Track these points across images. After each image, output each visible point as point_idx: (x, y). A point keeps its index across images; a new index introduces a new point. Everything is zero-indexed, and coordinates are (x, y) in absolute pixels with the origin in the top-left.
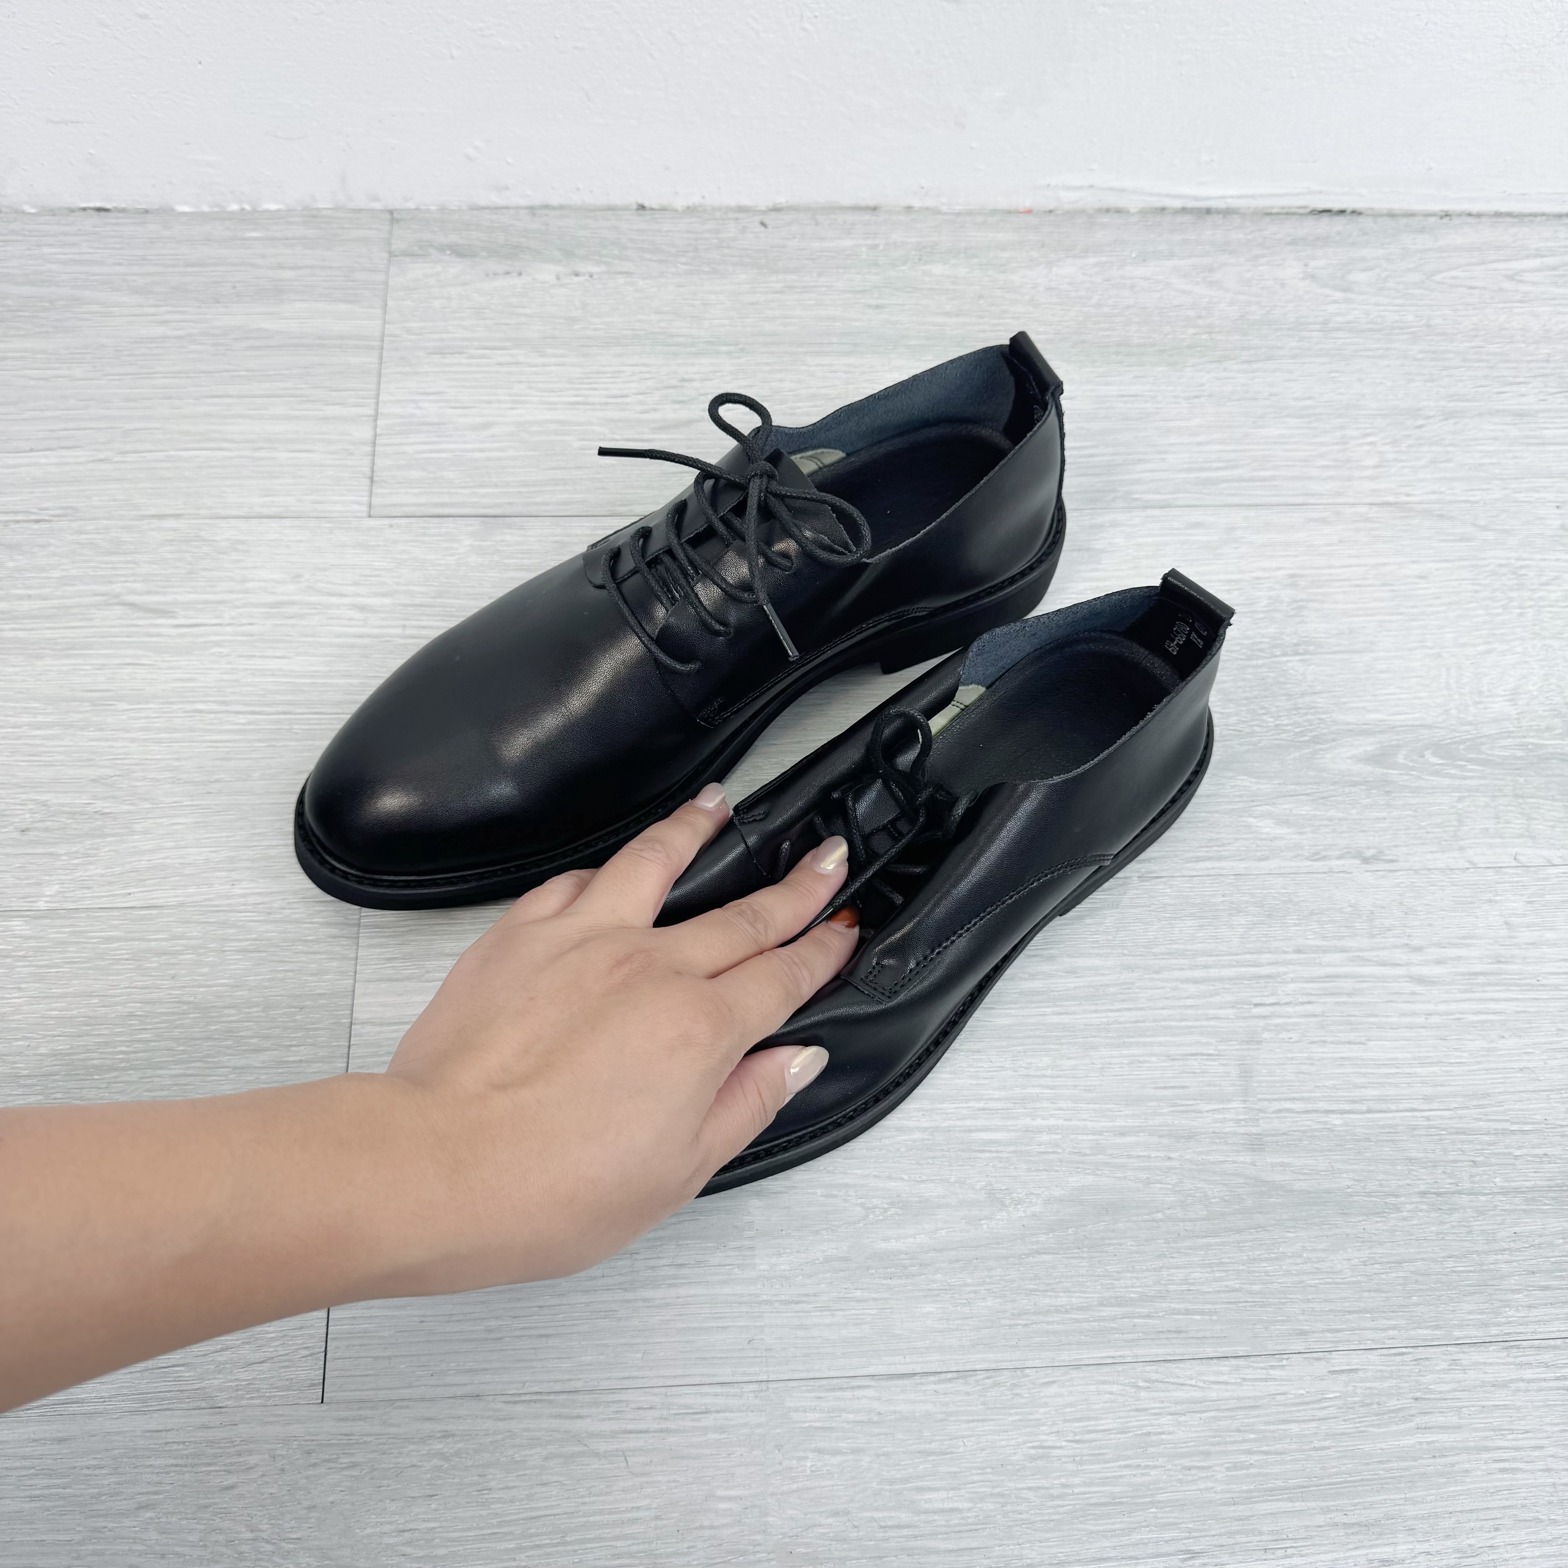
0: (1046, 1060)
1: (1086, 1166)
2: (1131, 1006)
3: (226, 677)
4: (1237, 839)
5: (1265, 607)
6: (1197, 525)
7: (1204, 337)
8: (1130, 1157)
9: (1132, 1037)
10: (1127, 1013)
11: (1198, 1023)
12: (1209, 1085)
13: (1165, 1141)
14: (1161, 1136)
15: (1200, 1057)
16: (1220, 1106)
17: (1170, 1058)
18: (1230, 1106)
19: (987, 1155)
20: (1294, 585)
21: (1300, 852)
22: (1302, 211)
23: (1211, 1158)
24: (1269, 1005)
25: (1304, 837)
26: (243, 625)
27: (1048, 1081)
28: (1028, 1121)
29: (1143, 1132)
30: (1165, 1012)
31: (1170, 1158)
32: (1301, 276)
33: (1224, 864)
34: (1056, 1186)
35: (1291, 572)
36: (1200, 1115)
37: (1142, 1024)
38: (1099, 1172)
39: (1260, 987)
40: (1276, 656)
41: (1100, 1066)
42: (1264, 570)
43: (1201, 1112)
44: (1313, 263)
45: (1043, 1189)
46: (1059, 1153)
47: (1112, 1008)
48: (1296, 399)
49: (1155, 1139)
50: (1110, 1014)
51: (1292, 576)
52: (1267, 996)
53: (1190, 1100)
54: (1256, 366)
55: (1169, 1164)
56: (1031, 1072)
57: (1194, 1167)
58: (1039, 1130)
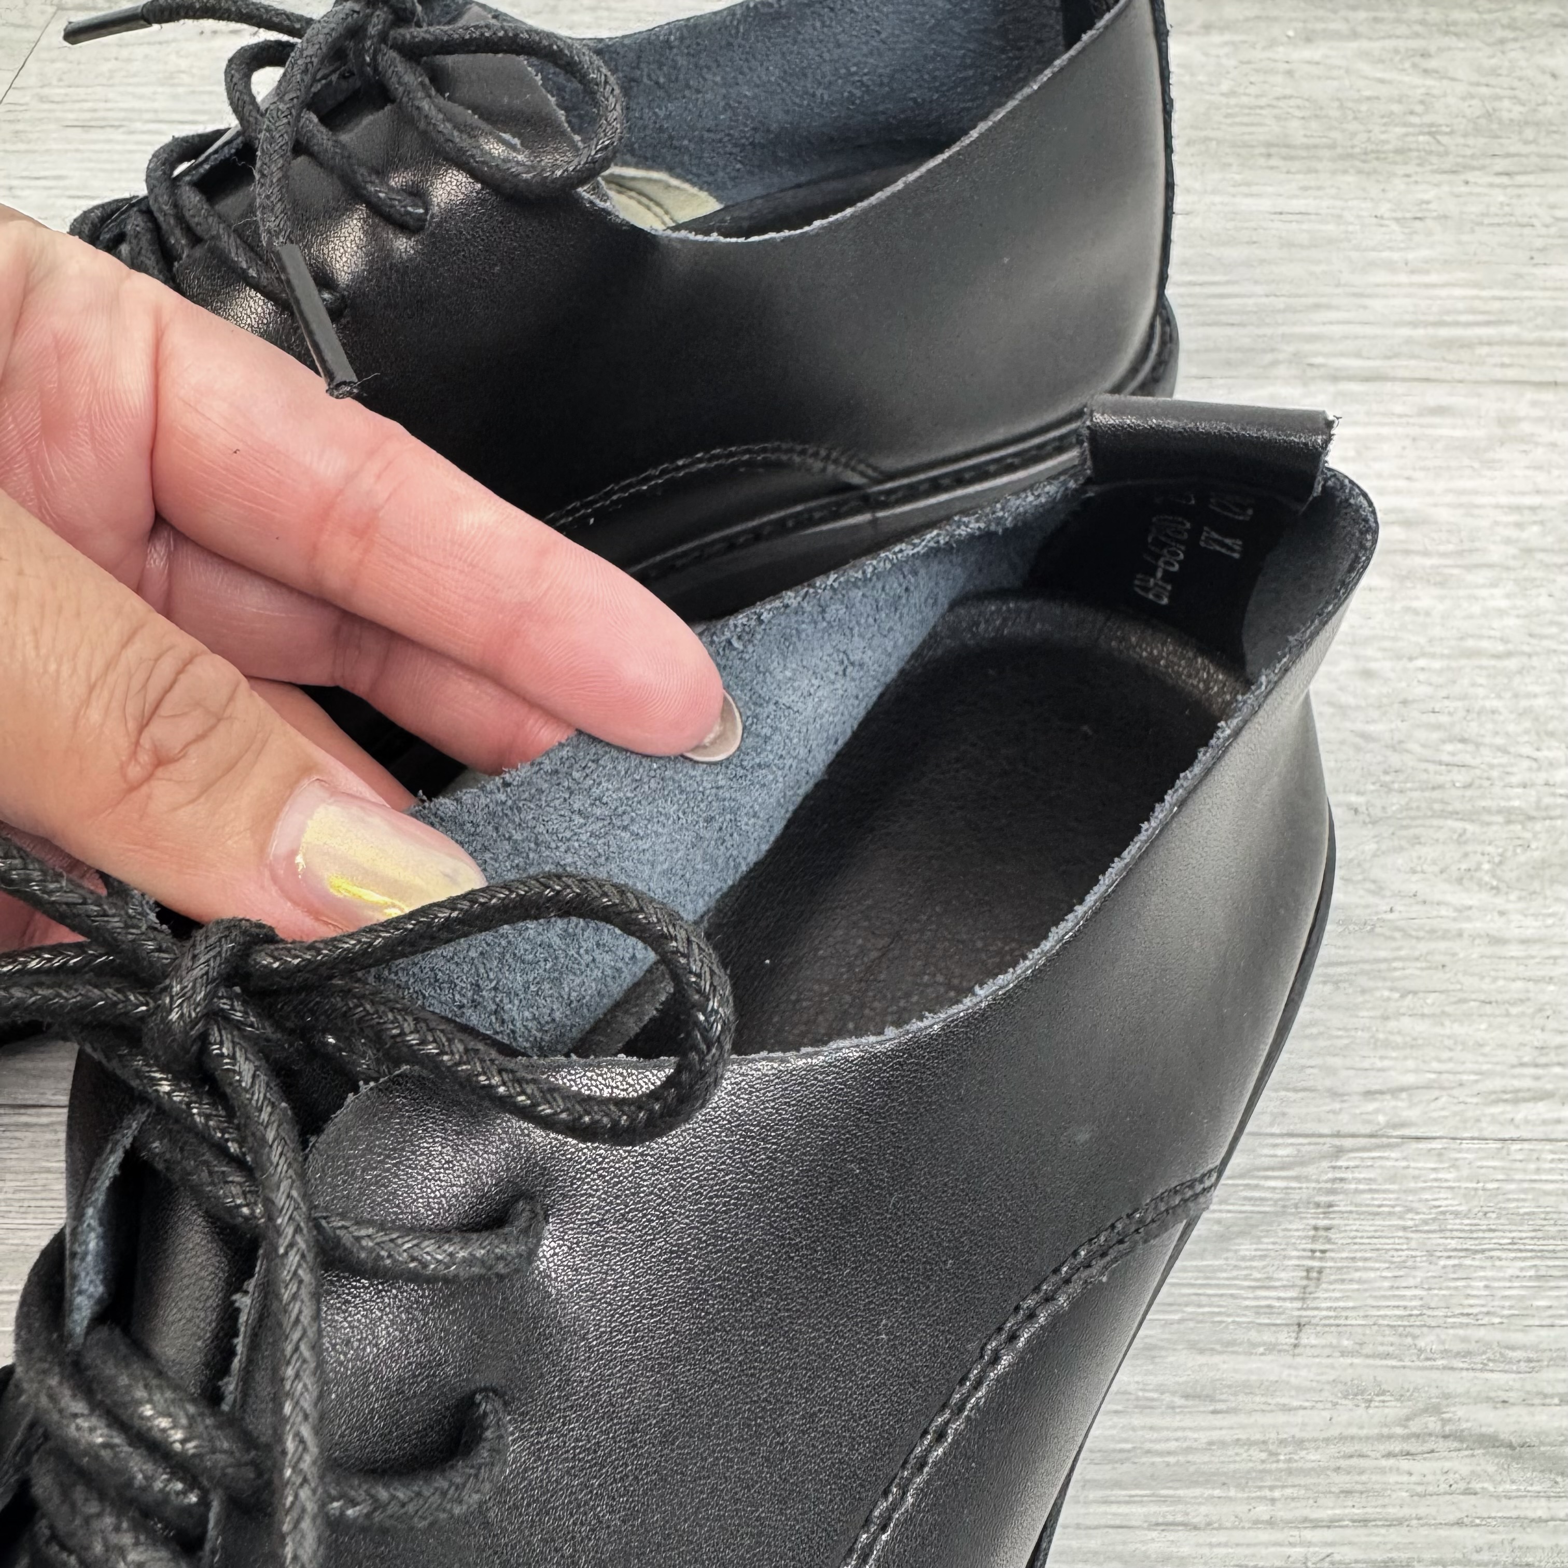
7: (1423, 138)
54: (1522, 179)
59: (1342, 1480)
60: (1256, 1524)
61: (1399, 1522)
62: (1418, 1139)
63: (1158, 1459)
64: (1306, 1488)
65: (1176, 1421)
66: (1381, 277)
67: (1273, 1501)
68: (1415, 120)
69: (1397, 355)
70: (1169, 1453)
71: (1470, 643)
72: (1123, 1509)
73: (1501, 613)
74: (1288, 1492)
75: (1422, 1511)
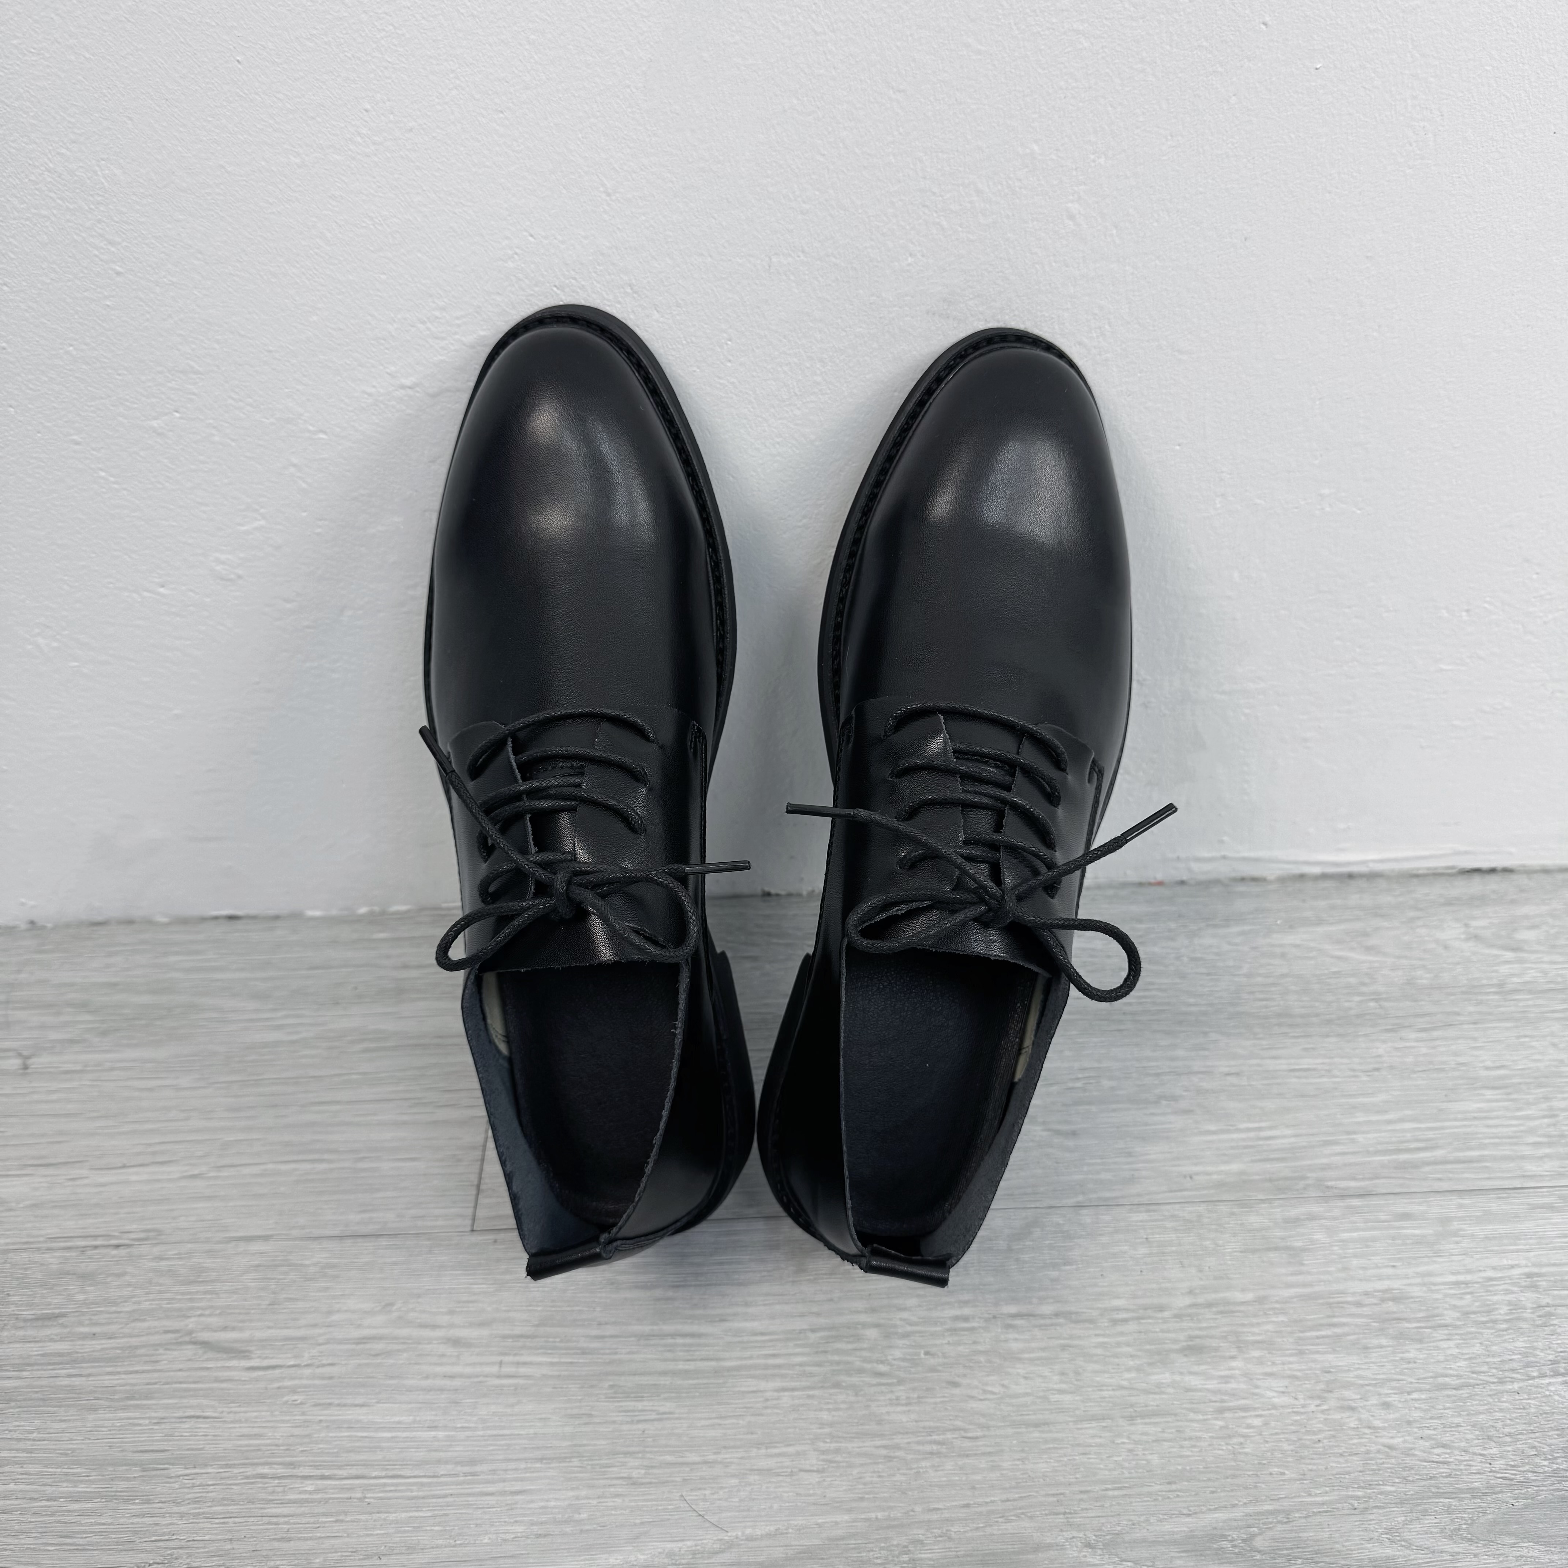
3: (297, 1431)
5: (1506, 1314)
6: (1406, 1216)
7: (1372, 1004)
20: (1534, 1287)
22: (1450, 871)
26: (324, 1365)
32: (1463, 936)
35: (1527, 1270)
40: (1533, 1378)
42: (1494, 1268)
44: (1474, 923)
48: (1487, 1068)
51: (1529, 1275)
54: (1435, 1034)
66: (1361, 1117)
68: (1364, 989)
69: (1377, 1177)
71: (1441, 1380)
73: (1455, 1358)
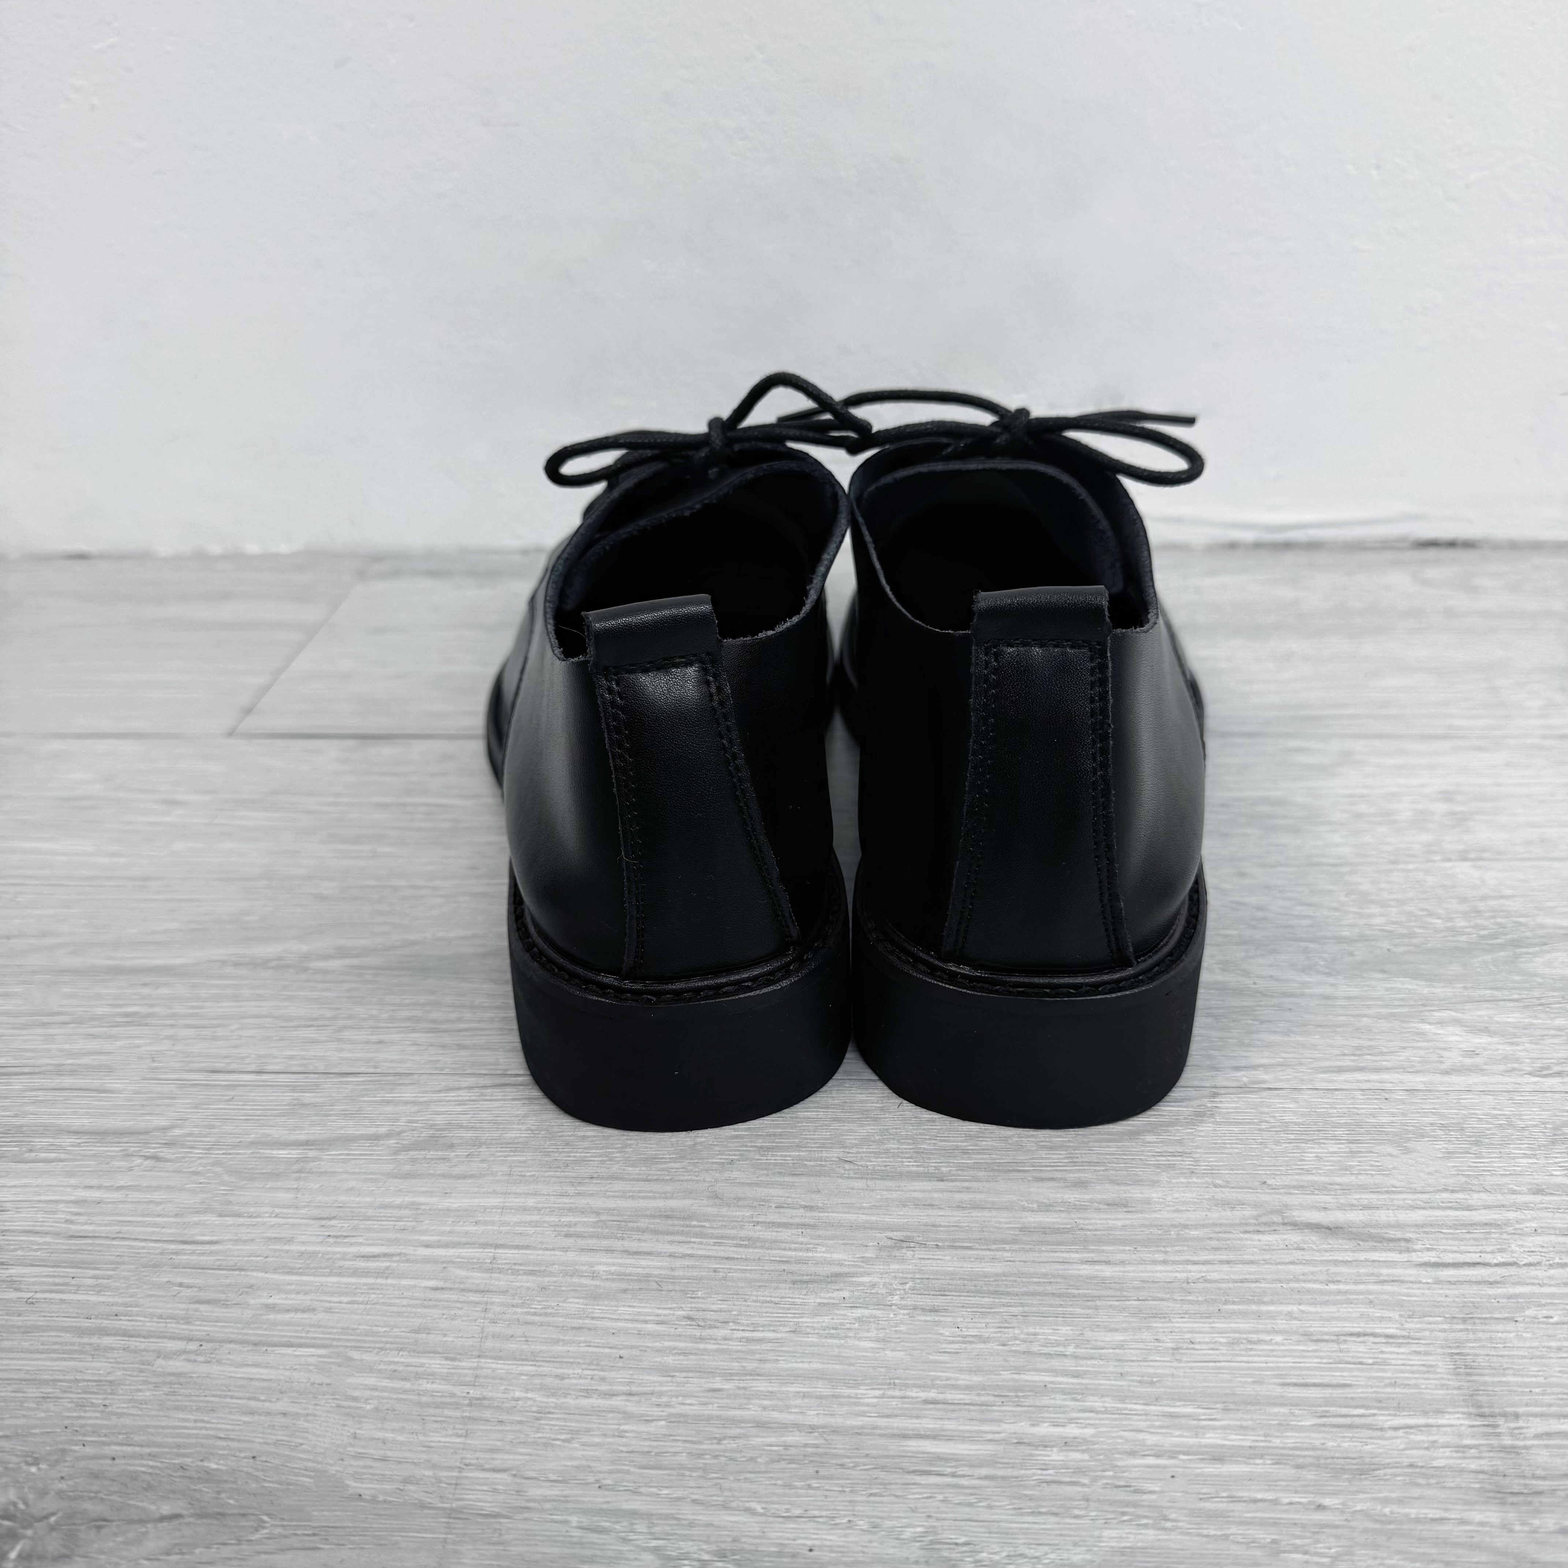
0: (1065, 1330)
1: (1139, 1511)
2: (1231, 1257)
4: (1404, 1048)
8: (1233, 1499)
9: (1234, 1303)
10: (1226, 1268)
11: (1361, 1287)
12: (1394, 1385)
13: (1309, 1475)
14: (1298, 1467)
15: (1371, 1339)
16: (1422, 1421)
17: (1308, 1336)
18: (1441, 1421)
19: (933, 1480)
20: (1448, 800)
21: (1516, 1066)
23: (1413, 1512)
24: (1496, 1265)
25: (1520, 1048)
27: (1069, 1364)
28: (1023, 1427)
29: (1261, 1457)
30: (1297, 1269)
31: (1320, 1507)
32: (1410, 582)
33: (1386, 1076)
34: (1075, 1544)
35: (1442, 789)
36: (1379, 1433)
37: (1254, 1285)
38: (1169, 1524)
39: (1475, 1239)
40: (1435, 862)
41: (1172, 1345)
43: (1382, 1429)
44: (1423, 575)
45: (1046, 1548)
46: (1083, 1485)
47: (1195, 1258)
49: (1289, 1472)
50: (1189, 1267)
51: (1444, 792)
52: (1492, 1252)
53: (1356, 1407)
55: (1319, 1517)
56: (1035, 1348)
57: (1377, 1526)
58: (1045, 1444)
59: (1214, 1243)
60: (1155, 1262)
61: (1252, 1262)
62: (1270, 1089)
63: (1088, 1233)
64: (1188, 1246)
65: (1102, 1216)
67: (1166, 1252)
70: (1096, 1230)
72: (1065, 1255)
74: (1177, 1248)
75: (1267, 1257)
